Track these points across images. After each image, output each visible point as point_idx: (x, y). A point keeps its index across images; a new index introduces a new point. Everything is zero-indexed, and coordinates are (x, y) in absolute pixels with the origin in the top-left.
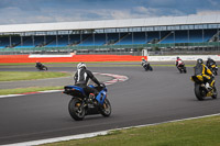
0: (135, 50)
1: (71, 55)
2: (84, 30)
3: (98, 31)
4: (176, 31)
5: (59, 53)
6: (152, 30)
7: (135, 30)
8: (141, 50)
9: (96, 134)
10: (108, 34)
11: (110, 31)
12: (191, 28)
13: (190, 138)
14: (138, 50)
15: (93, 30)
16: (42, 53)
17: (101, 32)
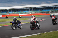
0: (47, 12)
1: (30, 14)
7: (47, 7)
8: (49, 12)
9: (37, 34)
10: (40, 8)
11: (40, 7)
15: (36, 7)
17: (38, 8)
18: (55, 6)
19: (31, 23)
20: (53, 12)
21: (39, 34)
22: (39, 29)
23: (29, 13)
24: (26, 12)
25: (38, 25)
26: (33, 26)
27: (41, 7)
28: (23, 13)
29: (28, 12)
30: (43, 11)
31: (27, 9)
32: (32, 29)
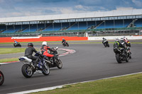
1: (38, 37)
2: (46, 21)
3: (56, 22)
4: (106, 21)
5: (31, 36)
6: (90, 20)
8: (84, 33)
9: (55, 87)
10: (63, 23)
11: (63, 21)
12: (116, 18)
13: (115, 89)
14: (82, 33)
15: (53, 21)
16: (20, 36)
17: (58, 22)
18: (99, 19)
27: (66, 21)
30: (70, 30)
31: (31, 25)
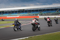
0: (36, 15)
6: (40, 9)
17: (27, 10)
19: (33, 24)
20: (42, 15)
21: (27, 38)
22: (39, 30)
23: (17, 16)
24: (14, 14)
25: (39, 26)
26: (34, 27)
27: (30, 10)
28: (11, 16)
29: (16, 14)
30: (31, 14)
31: (15, 11)
32: (34, 30)
